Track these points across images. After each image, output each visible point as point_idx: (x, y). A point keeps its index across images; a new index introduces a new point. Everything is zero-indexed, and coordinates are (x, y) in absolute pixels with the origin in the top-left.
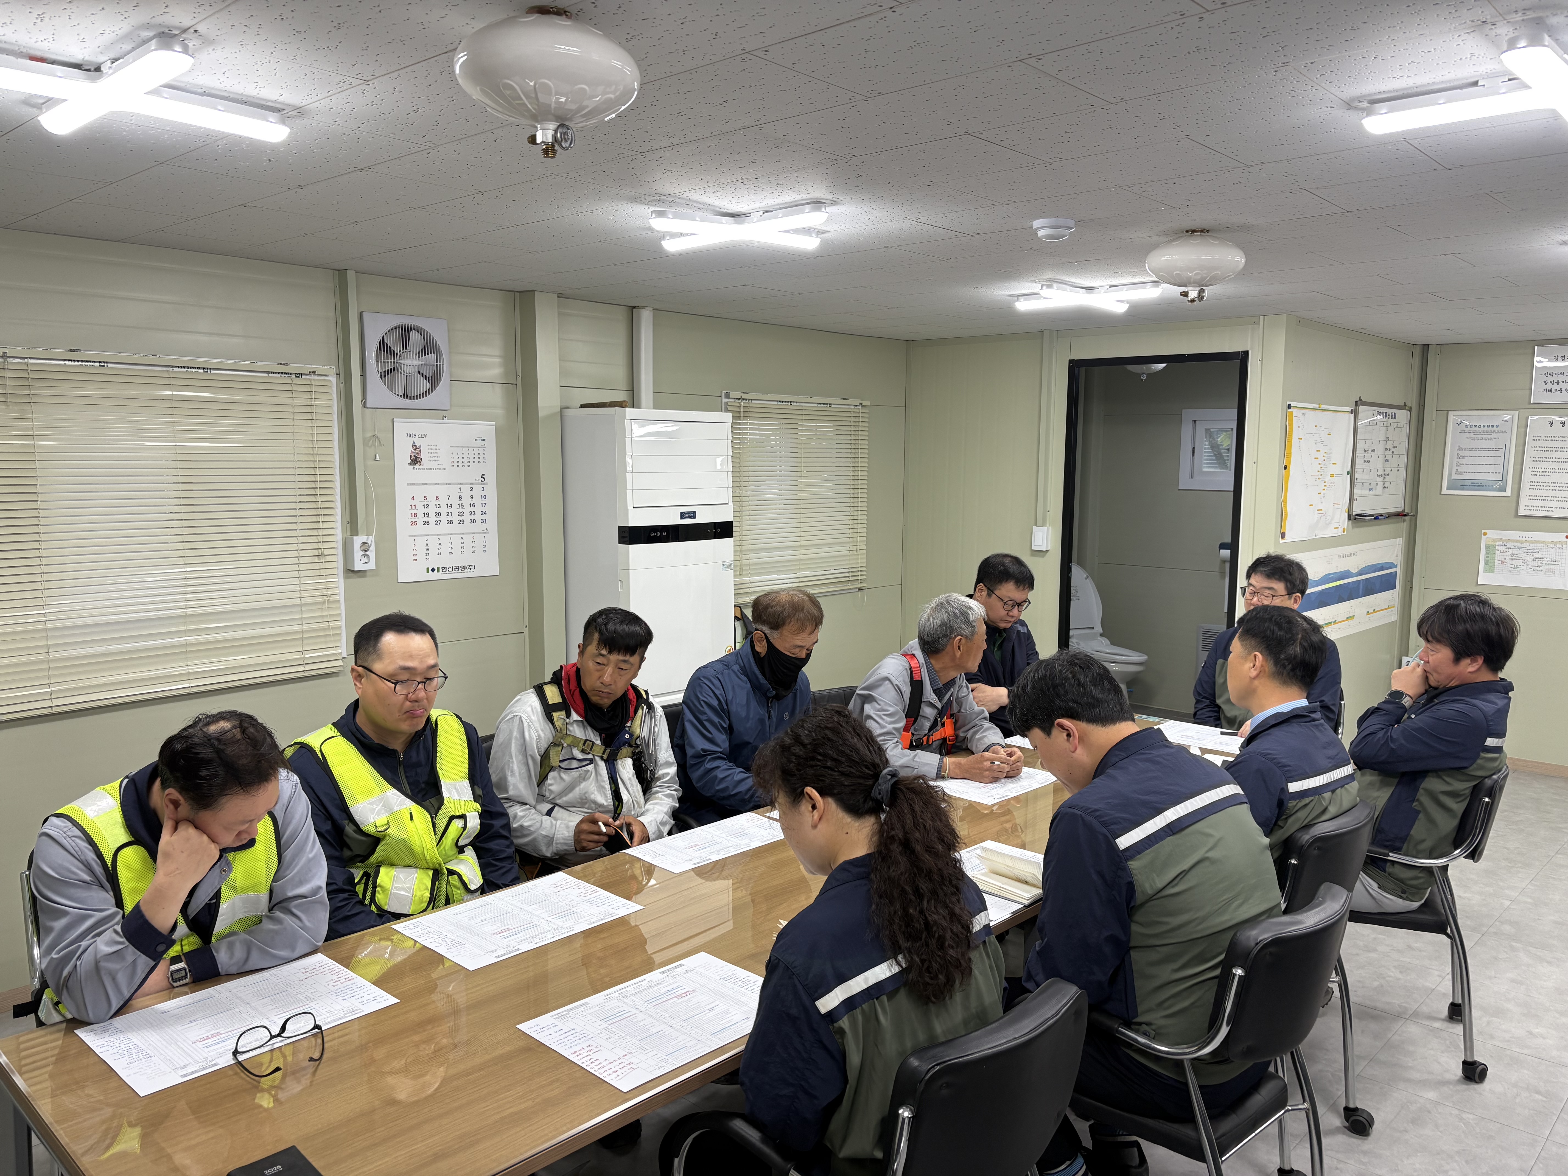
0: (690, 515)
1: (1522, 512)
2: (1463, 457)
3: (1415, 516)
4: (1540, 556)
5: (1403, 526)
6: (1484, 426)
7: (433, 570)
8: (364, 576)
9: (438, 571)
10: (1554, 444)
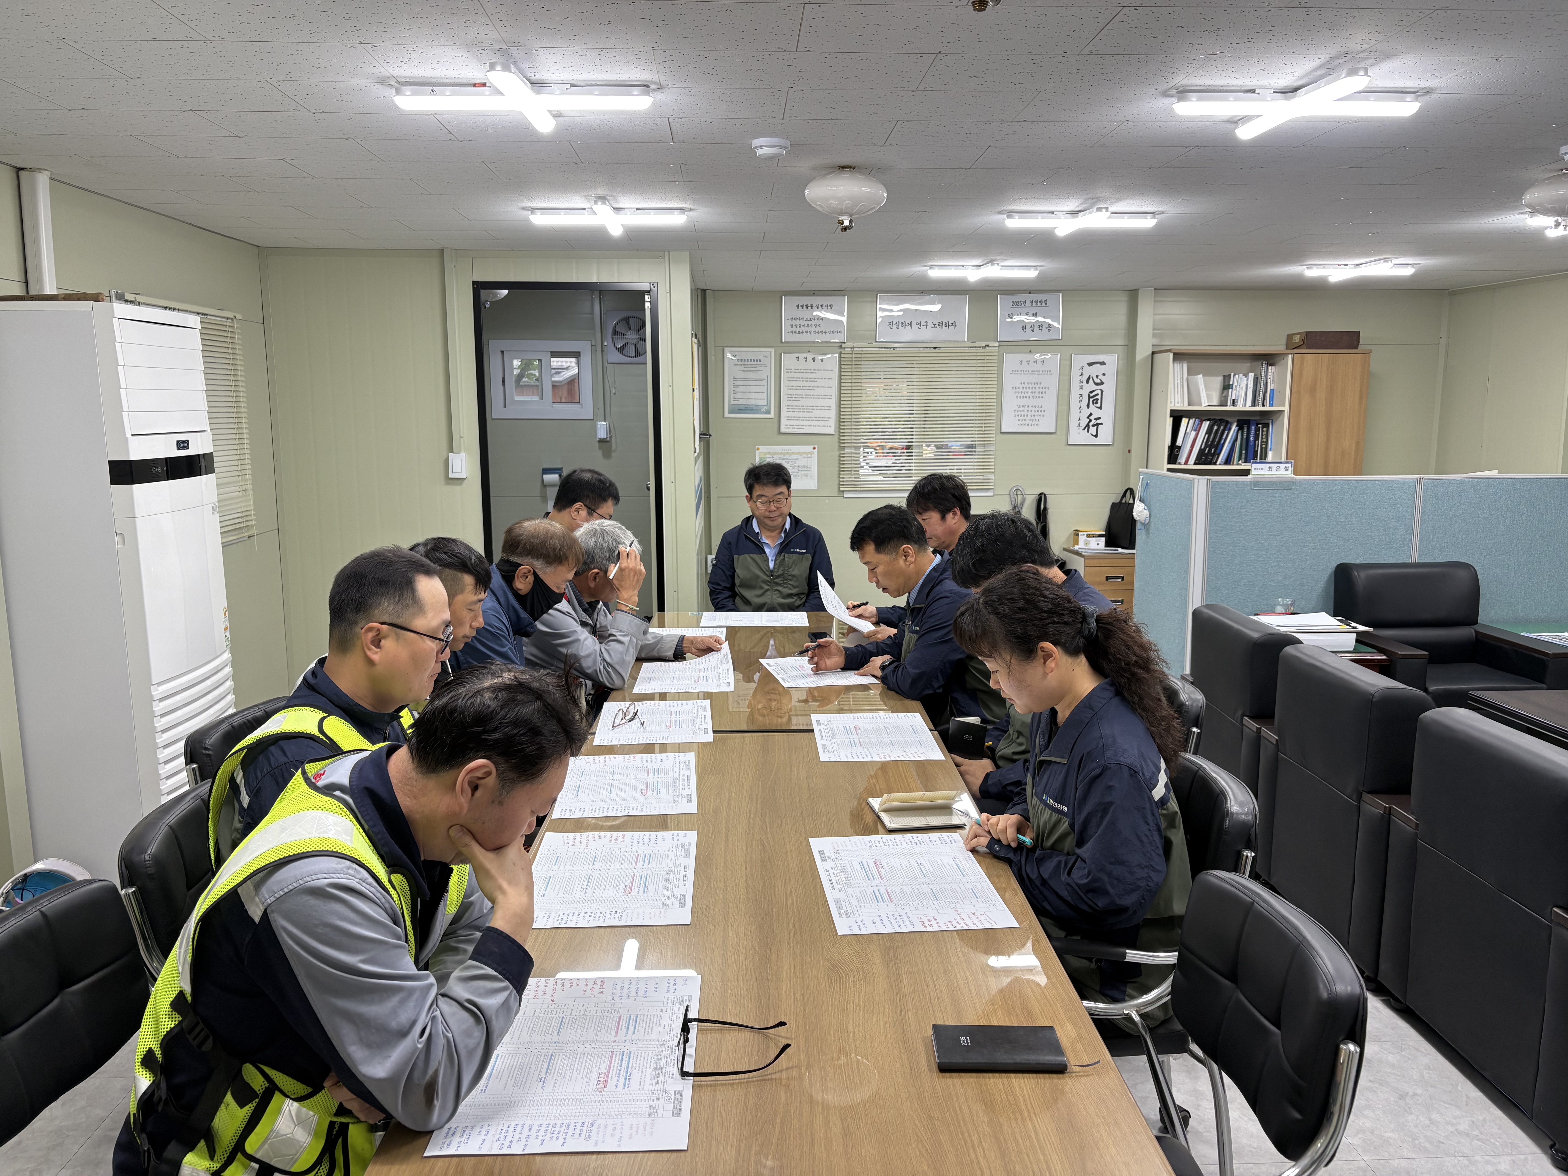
1: (783, 430)
2: (738, 386)
3: (710, 436)
4: (797, 464)
6: (751, 360)
10: (801, 375)
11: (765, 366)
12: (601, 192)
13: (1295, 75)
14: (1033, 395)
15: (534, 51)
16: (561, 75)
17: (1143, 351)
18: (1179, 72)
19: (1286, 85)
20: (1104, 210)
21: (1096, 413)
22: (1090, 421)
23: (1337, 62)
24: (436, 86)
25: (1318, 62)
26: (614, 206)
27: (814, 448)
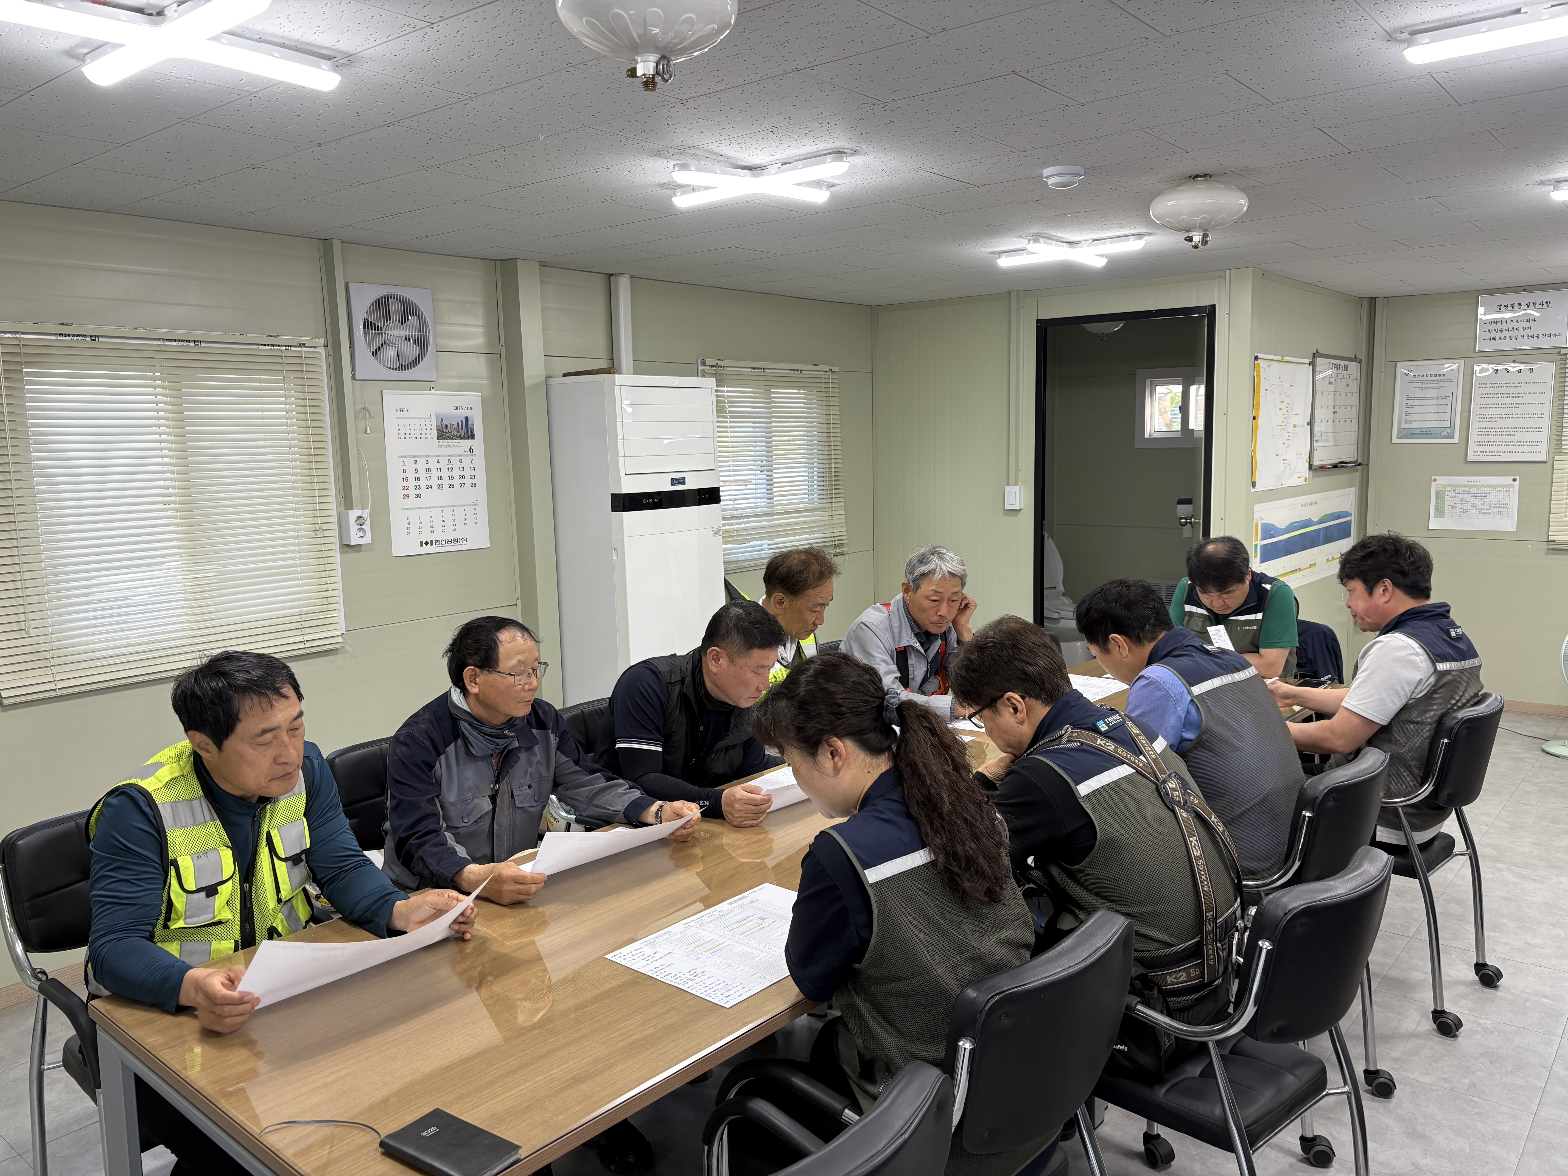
0: (681, 481)
1: (1471, 457)
2: (1412, 406)
3: (1368, 465)
4: (1488, 499)
5: (1357, 476)
6: (1431, 375)
7: (427, 543)
8: (360, 551)
9: (432, 545)
10: (1500, 390)
11: (1451, 381)
26: (1061, 241)
27: (1514, 480)
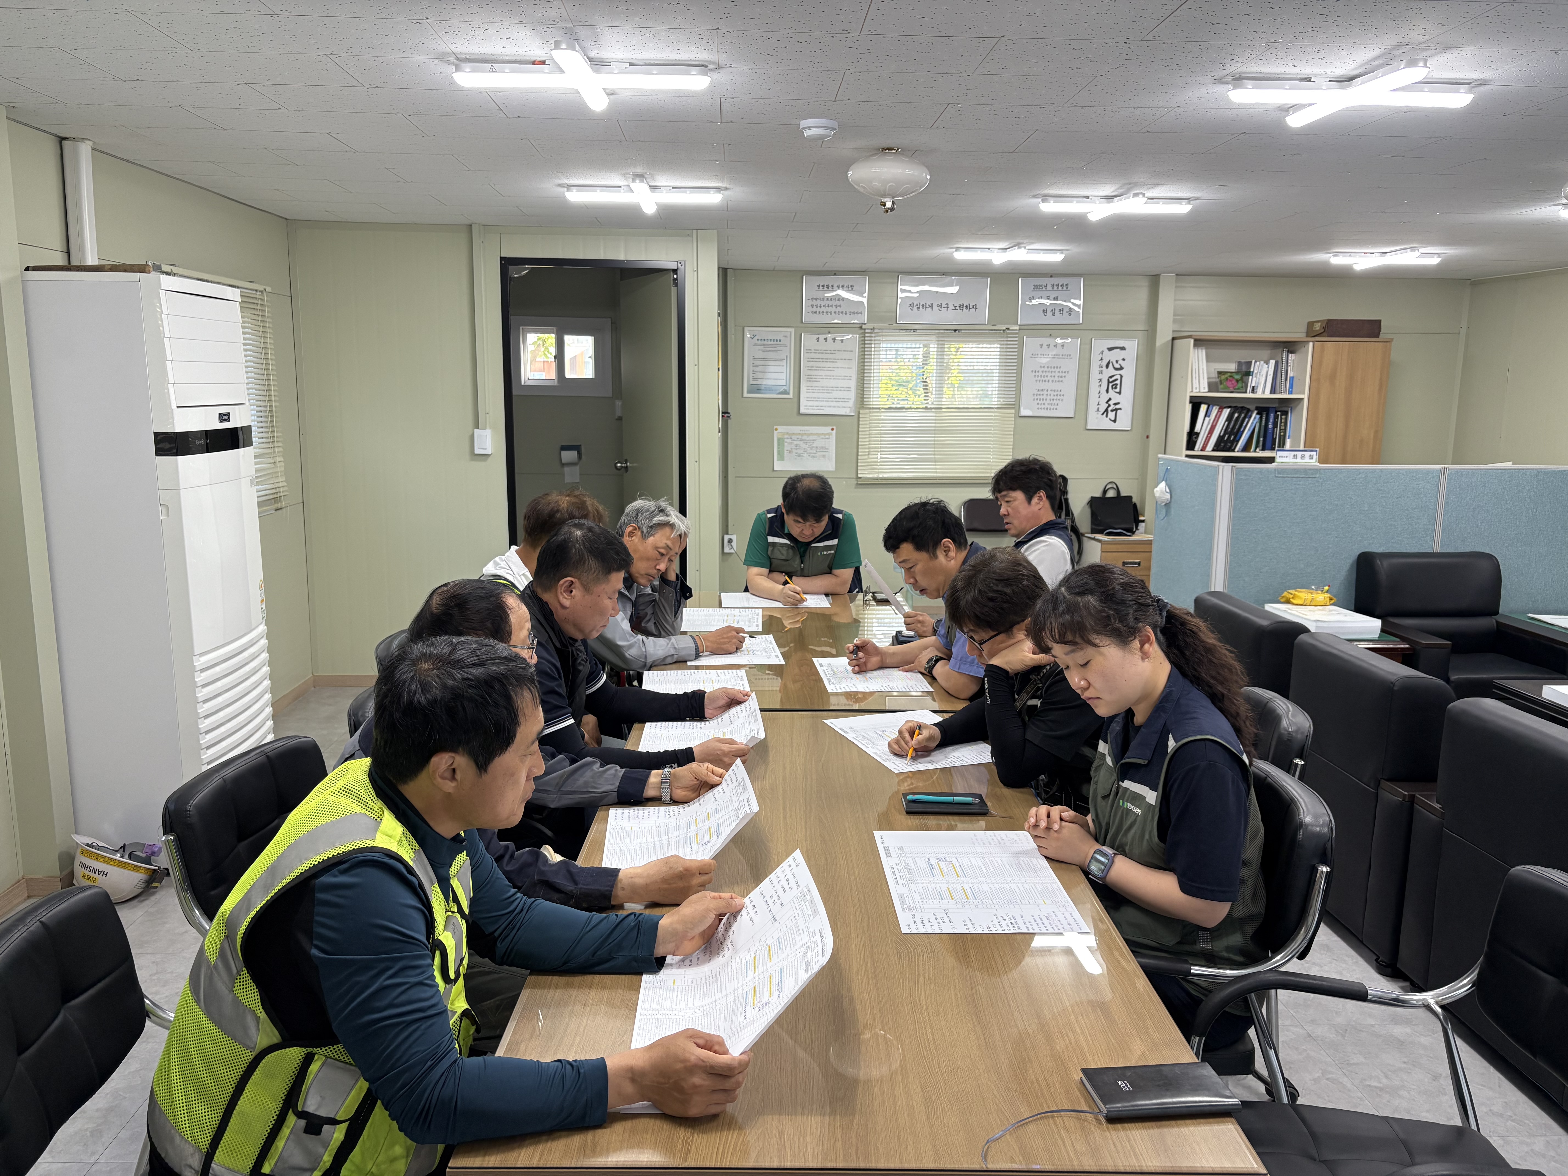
1: (802, 411)
2: (757, 366)
3: (729, 416)
4: (815, 445)
6: (771, 340)
10: (820, 356)
11: (785, 346)
12: (639, 170)
13: (1353, 64)
14: (1053, 379)
15: (599, 30)
16: (621, 54)
17: (1163, 337)
18: (1238, 59)
19: (1342, 74)
20: (1141, 196)
21: (1115, 398)
22: (1109, 406)
23: (1396, 52)
24: (494, 63)
25: (1378, 52)
26: (651, 184)
27: (833, 429)
